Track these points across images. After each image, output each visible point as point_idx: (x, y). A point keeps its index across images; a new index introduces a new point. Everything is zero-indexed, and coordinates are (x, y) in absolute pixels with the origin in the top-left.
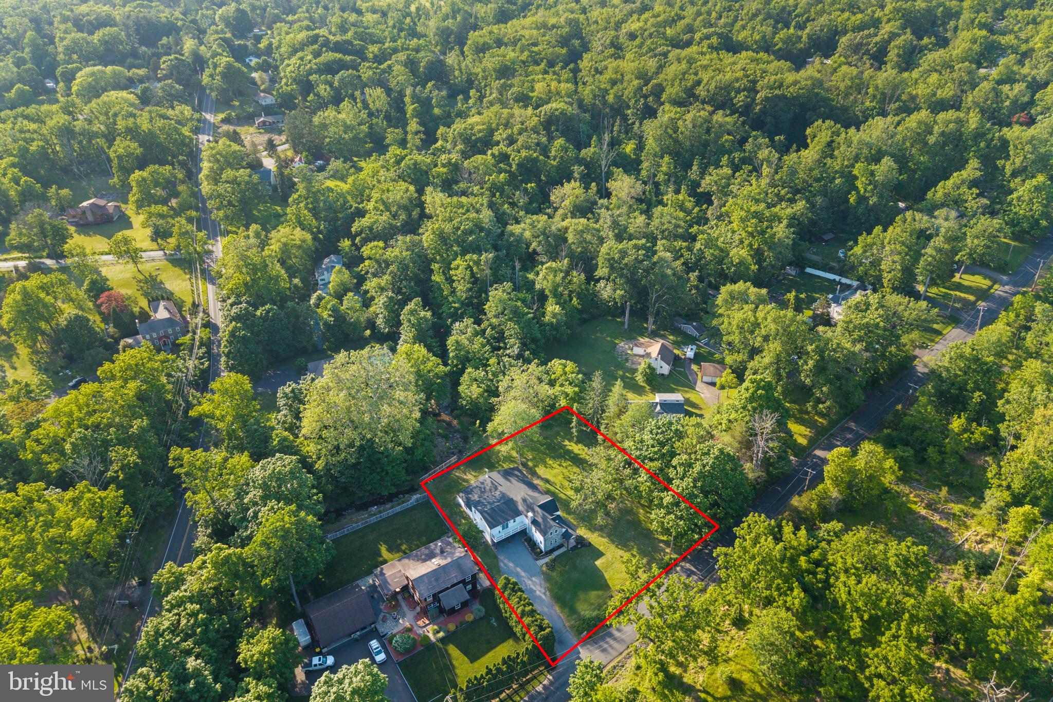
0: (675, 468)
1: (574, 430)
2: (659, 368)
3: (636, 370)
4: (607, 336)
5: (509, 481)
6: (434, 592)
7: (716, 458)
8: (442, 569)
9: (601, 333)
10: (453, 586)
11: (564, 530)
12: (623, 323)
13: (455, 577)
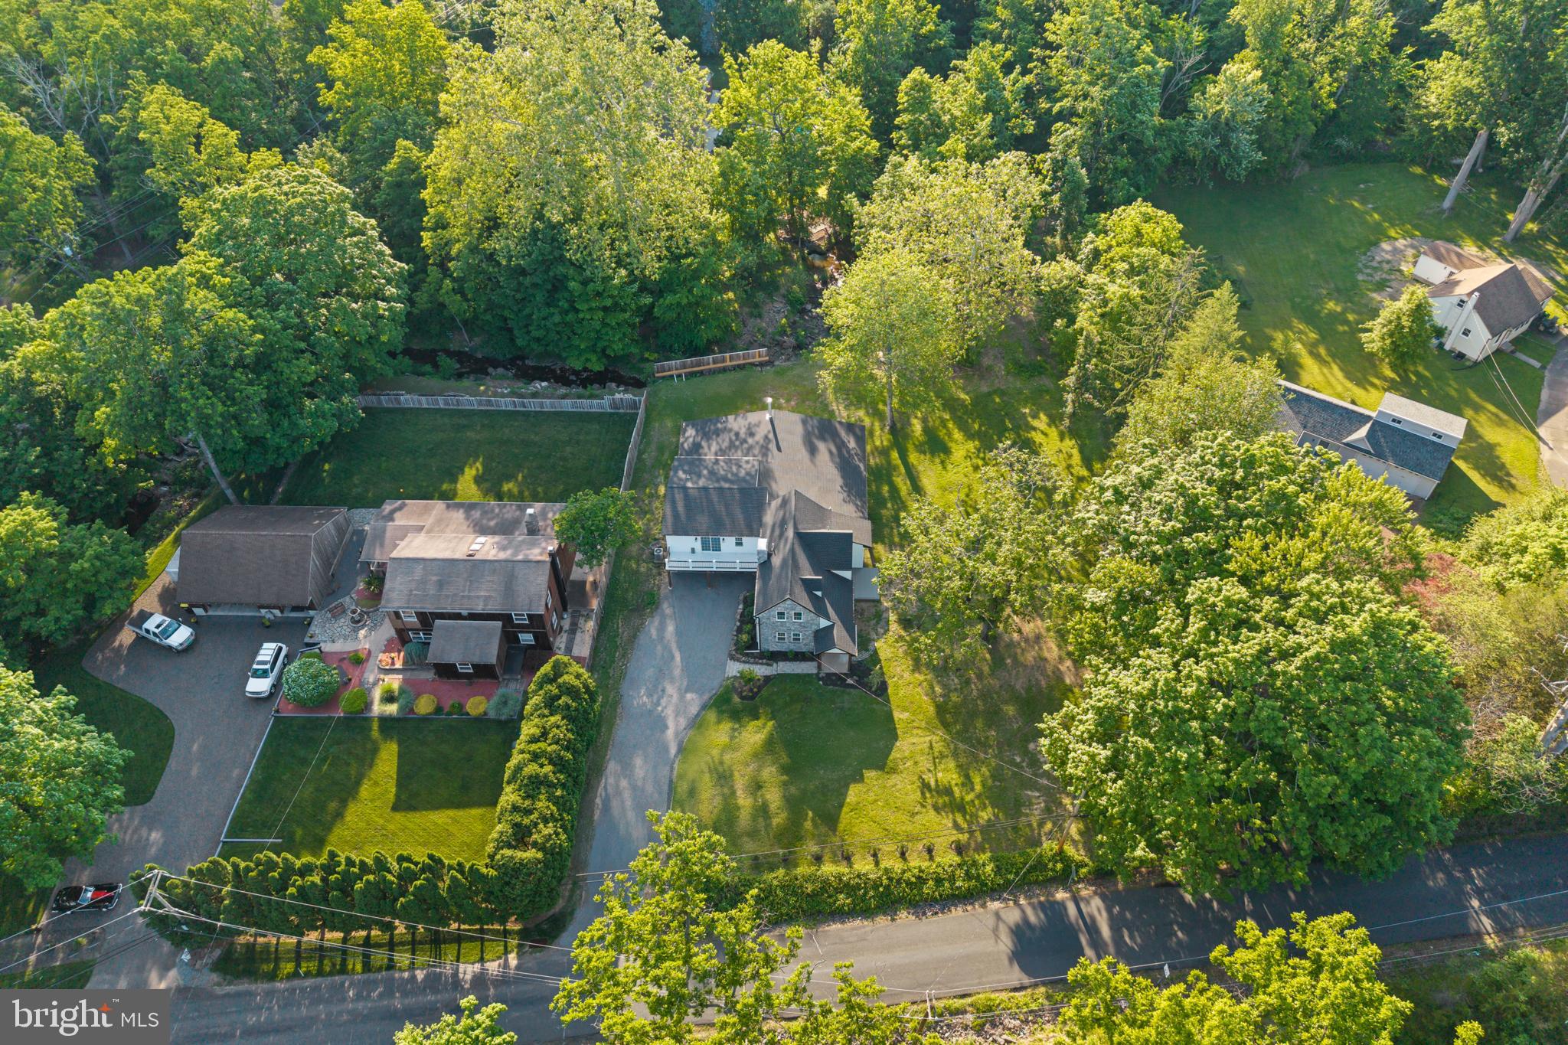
0: (1185, 611)
1: (1069, 397)
2: (1457, 331)
3: (1374, 314)
4: (1375, 209)
5: (813, 451)
6: (429, 608)
7: (1346, 646)
8: (473, 566)
9: (1363, 201)
10: (473, 616)
11: (824, 623)
12: (1444, 192)
13: (485, 597)
